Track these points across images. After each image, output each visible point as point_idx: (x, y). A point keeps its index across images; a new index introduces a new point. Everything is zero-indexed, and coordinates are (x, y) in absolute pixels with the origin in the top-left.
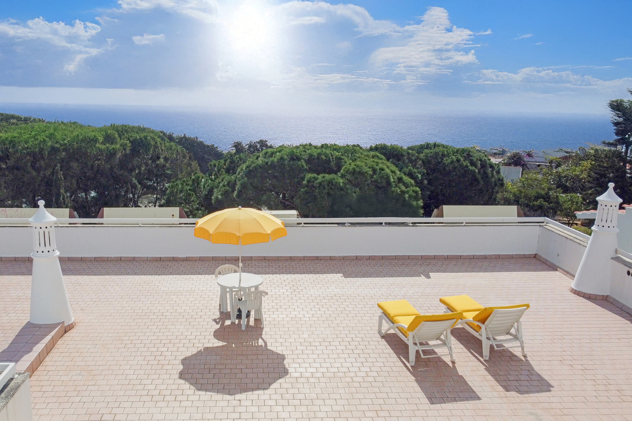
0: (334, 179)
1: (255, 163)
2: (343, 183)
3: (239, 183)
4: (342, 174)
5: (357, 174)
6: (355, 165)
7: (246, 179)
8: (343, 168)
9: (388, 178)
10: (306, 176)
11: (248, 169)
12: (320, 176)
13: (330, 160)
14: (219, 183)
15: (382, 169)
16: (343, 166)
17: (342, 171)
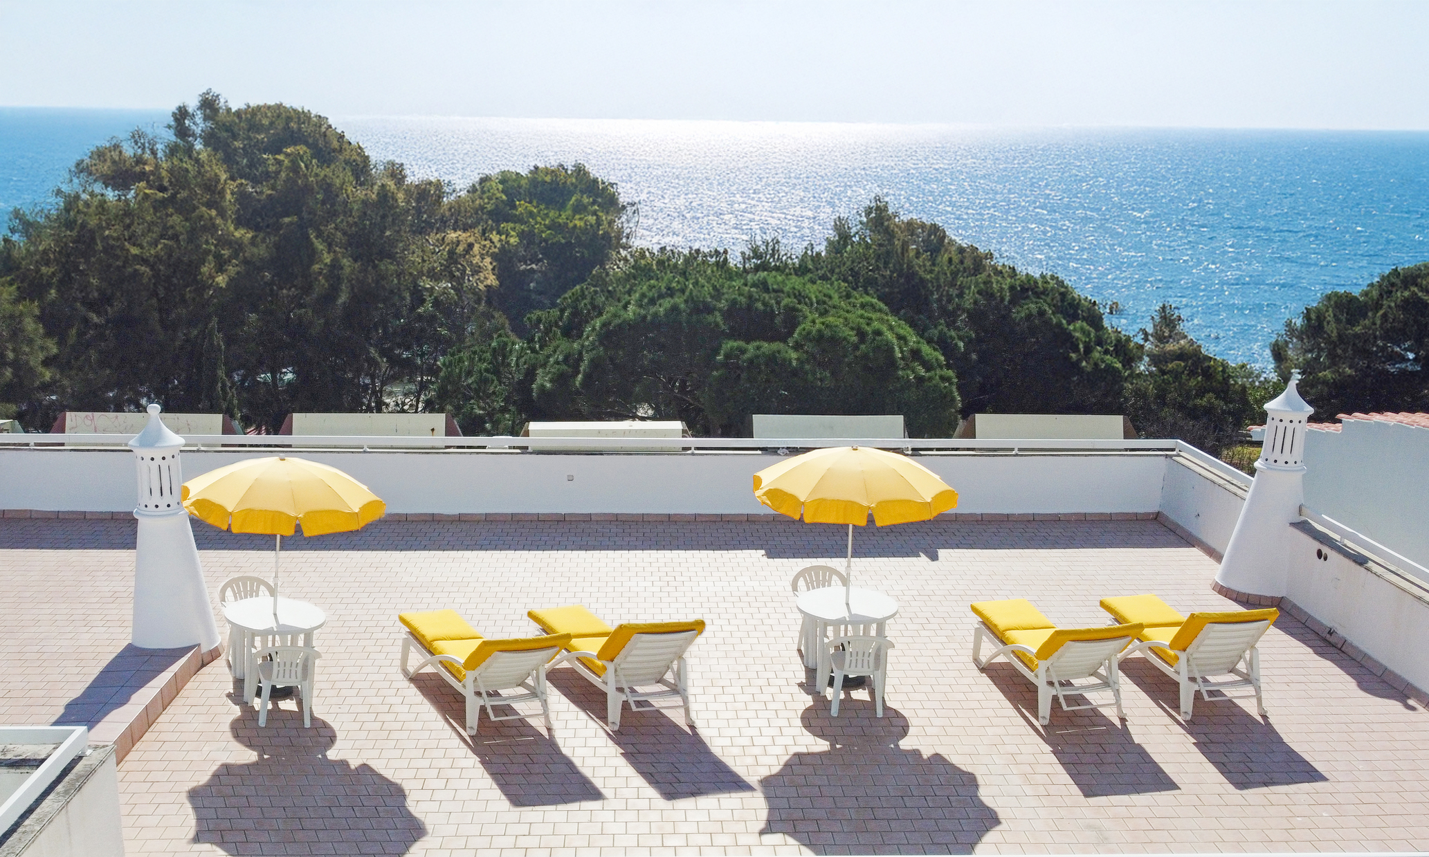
0: (779, 352)
1: (619, 317)
2: (798, 359)
3: (586, 357)
4: (796, 342)
5: (827, 342)
6: (823, 323)
7: (601, 349)
8: (797, 331)
9: (890, 350)
10: (723, 346)
11: (604, 329)
12: (751, 347)
13: (773, 311)
14: (548, 357)
15: (878, 333)
16: (799, 324)
17: (796, 335)
